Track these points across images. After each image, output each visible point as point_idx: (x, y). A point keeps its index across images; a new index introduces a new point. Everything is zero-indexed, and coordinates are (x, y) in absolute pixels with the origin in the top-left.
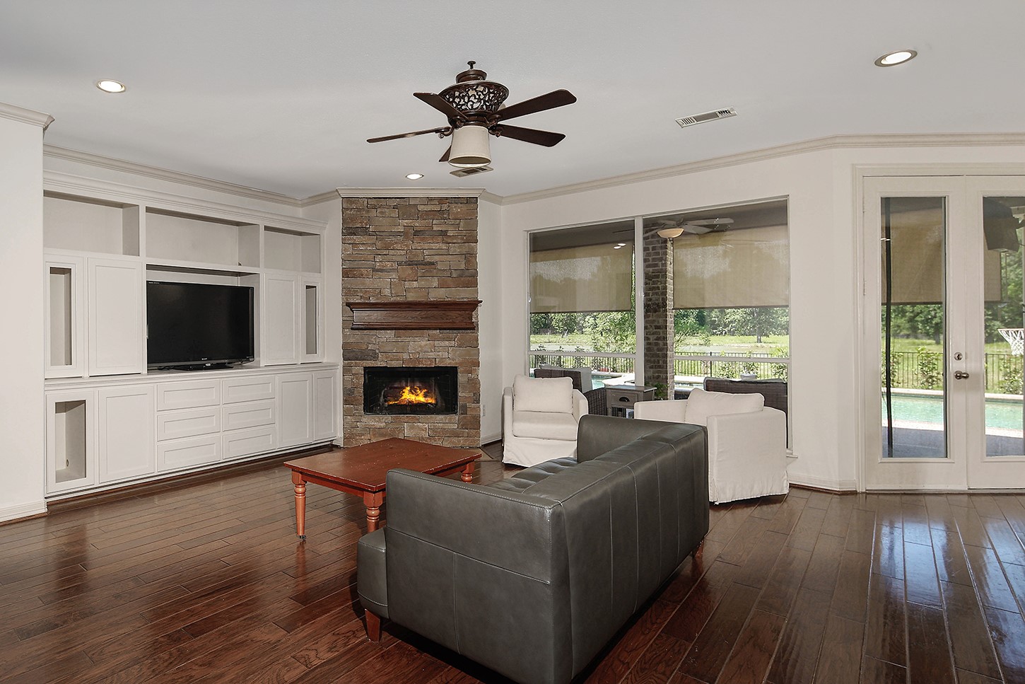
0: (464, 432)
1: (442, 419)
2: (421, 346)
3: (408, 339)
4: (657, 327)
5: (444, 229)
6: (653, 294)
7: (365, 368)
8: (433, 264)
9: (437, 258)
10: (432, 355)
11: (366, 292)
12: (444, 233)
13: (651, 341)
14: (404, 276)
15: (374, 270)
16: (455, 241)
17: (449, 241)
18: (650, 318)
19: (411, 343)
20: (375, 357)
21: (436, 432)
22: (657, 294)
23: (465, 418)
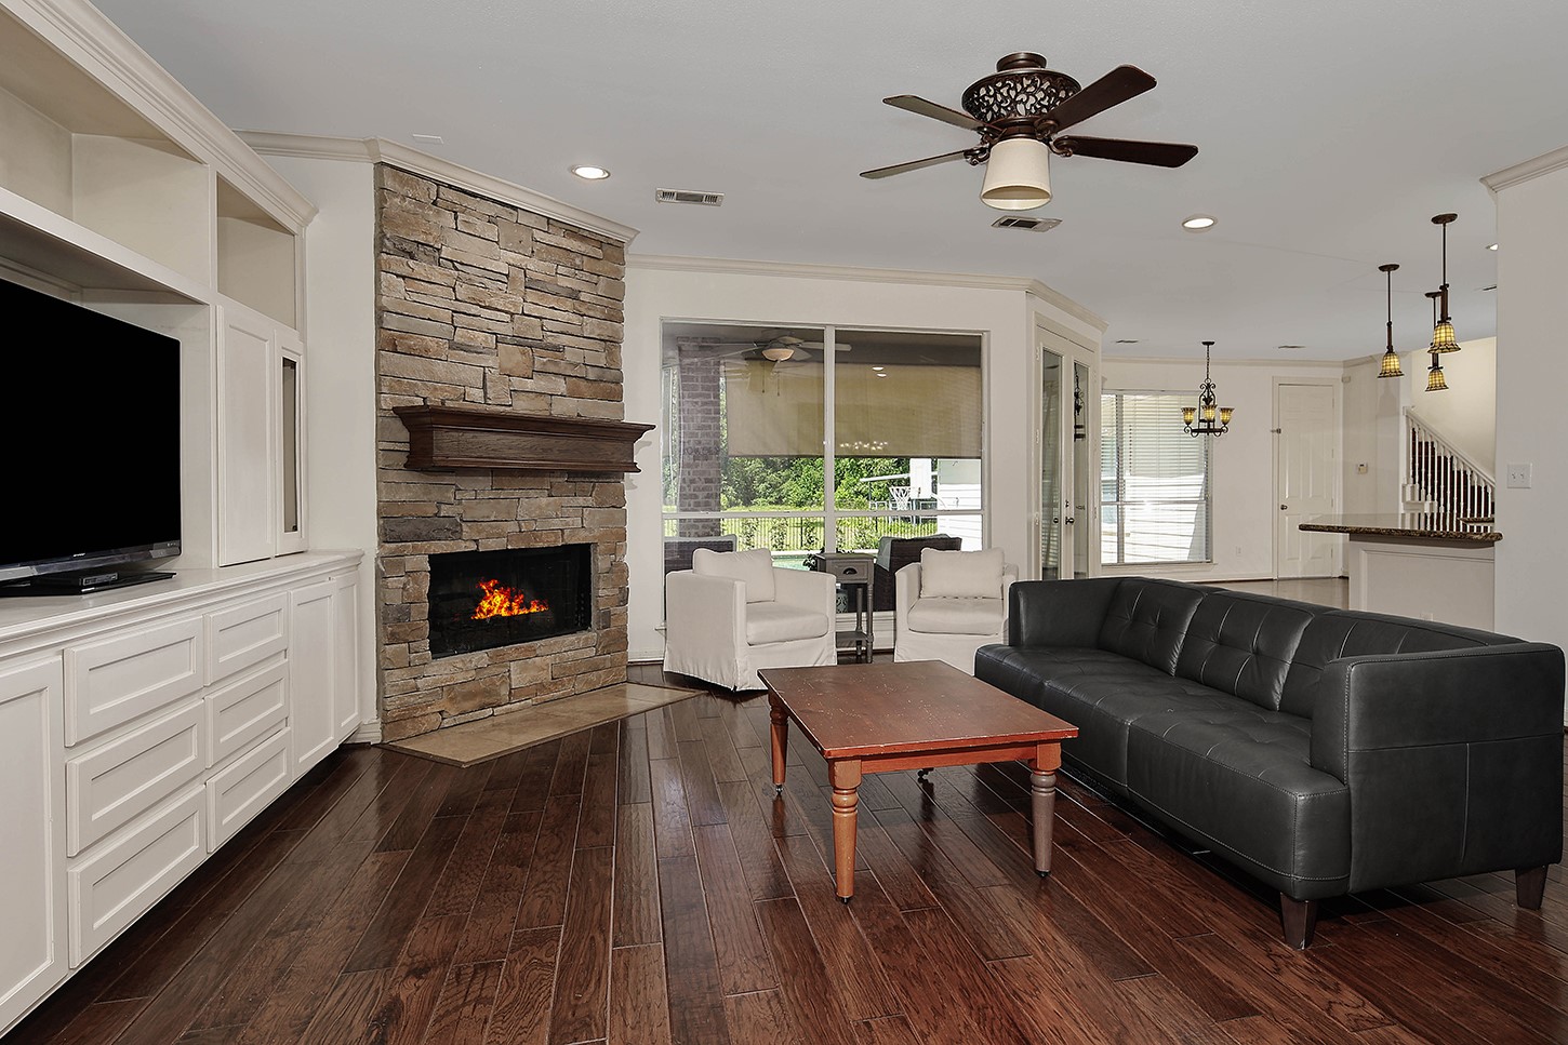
0: (605, 659)
1: (572, 643)
2: (540, 507)
3: (518, 493)
4: (708, 481)
5: (576, 288)
6: (703, 435)
7: (433, 559)
8: (557, 349)
9: (564, 340)
10: (557, 524)
11: (436, 389)
12: (574, 295)
13: (700, 499)
14: (509, 366)
15: (454, 346)
16: (591, 313)
17: (584, 312)
18: (699, 468)
19: (524, 501)
20: (456, 534)
21: (565, 668)
22: (707, 434)
23: (607, 633)
